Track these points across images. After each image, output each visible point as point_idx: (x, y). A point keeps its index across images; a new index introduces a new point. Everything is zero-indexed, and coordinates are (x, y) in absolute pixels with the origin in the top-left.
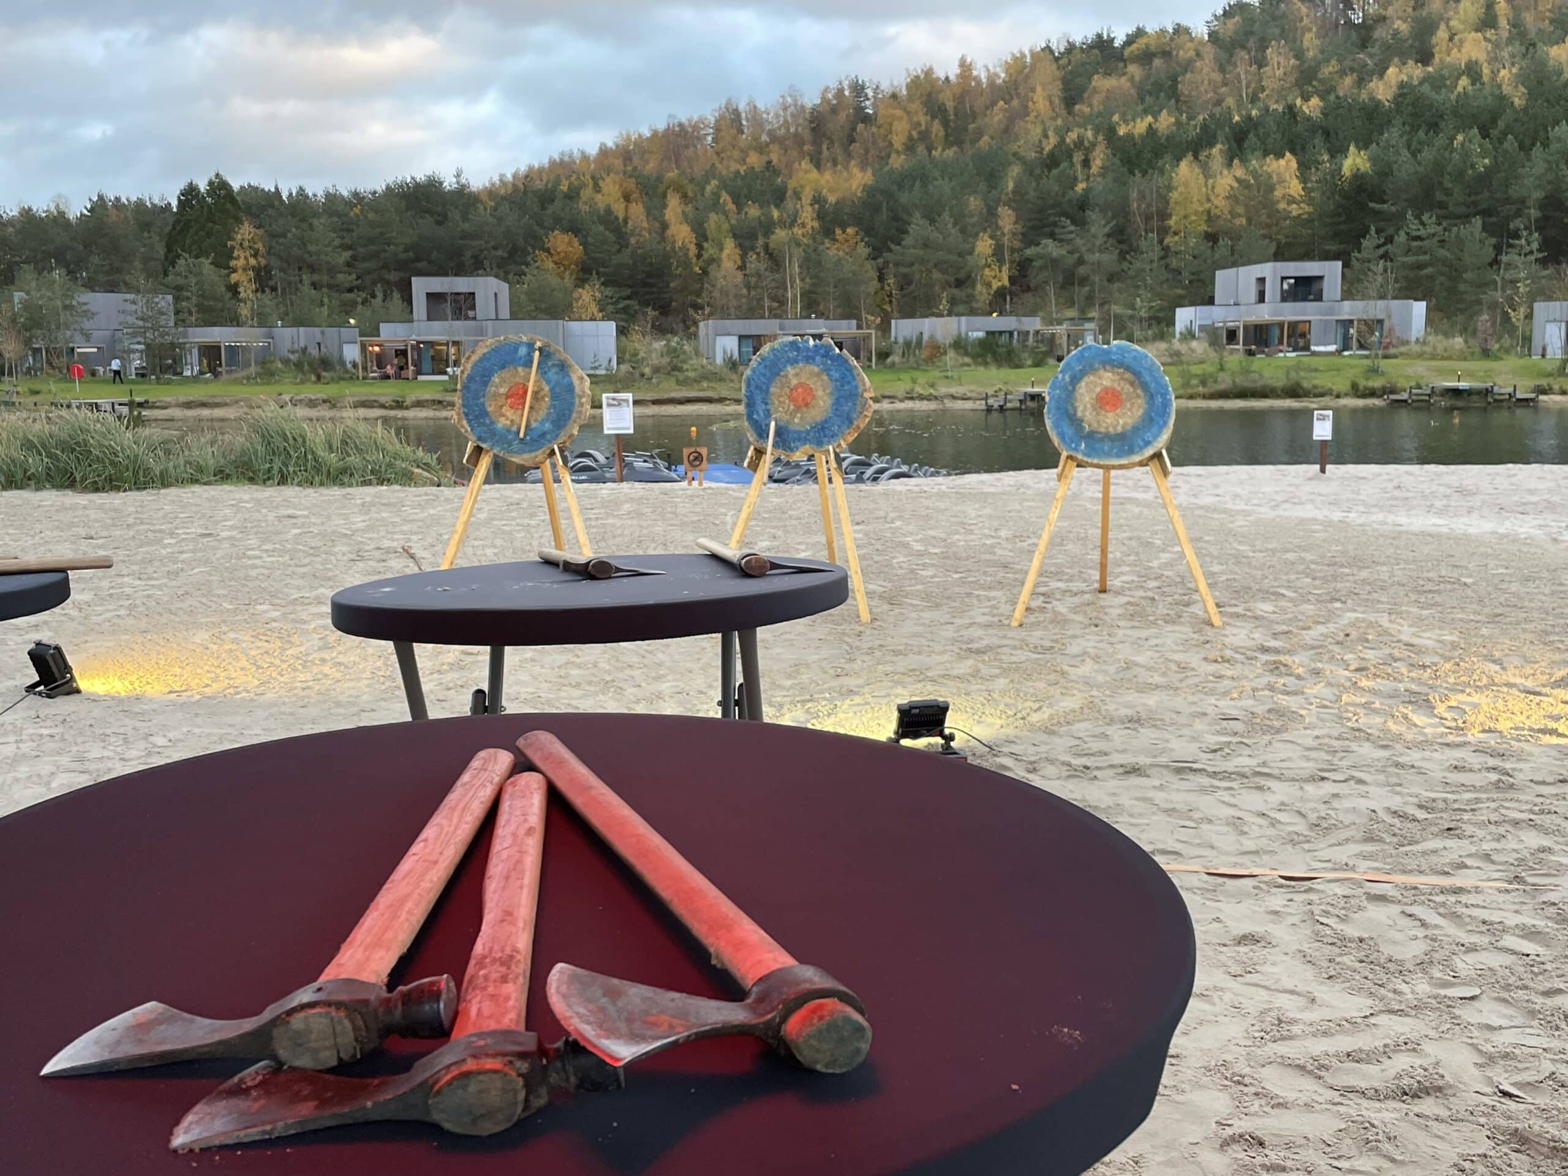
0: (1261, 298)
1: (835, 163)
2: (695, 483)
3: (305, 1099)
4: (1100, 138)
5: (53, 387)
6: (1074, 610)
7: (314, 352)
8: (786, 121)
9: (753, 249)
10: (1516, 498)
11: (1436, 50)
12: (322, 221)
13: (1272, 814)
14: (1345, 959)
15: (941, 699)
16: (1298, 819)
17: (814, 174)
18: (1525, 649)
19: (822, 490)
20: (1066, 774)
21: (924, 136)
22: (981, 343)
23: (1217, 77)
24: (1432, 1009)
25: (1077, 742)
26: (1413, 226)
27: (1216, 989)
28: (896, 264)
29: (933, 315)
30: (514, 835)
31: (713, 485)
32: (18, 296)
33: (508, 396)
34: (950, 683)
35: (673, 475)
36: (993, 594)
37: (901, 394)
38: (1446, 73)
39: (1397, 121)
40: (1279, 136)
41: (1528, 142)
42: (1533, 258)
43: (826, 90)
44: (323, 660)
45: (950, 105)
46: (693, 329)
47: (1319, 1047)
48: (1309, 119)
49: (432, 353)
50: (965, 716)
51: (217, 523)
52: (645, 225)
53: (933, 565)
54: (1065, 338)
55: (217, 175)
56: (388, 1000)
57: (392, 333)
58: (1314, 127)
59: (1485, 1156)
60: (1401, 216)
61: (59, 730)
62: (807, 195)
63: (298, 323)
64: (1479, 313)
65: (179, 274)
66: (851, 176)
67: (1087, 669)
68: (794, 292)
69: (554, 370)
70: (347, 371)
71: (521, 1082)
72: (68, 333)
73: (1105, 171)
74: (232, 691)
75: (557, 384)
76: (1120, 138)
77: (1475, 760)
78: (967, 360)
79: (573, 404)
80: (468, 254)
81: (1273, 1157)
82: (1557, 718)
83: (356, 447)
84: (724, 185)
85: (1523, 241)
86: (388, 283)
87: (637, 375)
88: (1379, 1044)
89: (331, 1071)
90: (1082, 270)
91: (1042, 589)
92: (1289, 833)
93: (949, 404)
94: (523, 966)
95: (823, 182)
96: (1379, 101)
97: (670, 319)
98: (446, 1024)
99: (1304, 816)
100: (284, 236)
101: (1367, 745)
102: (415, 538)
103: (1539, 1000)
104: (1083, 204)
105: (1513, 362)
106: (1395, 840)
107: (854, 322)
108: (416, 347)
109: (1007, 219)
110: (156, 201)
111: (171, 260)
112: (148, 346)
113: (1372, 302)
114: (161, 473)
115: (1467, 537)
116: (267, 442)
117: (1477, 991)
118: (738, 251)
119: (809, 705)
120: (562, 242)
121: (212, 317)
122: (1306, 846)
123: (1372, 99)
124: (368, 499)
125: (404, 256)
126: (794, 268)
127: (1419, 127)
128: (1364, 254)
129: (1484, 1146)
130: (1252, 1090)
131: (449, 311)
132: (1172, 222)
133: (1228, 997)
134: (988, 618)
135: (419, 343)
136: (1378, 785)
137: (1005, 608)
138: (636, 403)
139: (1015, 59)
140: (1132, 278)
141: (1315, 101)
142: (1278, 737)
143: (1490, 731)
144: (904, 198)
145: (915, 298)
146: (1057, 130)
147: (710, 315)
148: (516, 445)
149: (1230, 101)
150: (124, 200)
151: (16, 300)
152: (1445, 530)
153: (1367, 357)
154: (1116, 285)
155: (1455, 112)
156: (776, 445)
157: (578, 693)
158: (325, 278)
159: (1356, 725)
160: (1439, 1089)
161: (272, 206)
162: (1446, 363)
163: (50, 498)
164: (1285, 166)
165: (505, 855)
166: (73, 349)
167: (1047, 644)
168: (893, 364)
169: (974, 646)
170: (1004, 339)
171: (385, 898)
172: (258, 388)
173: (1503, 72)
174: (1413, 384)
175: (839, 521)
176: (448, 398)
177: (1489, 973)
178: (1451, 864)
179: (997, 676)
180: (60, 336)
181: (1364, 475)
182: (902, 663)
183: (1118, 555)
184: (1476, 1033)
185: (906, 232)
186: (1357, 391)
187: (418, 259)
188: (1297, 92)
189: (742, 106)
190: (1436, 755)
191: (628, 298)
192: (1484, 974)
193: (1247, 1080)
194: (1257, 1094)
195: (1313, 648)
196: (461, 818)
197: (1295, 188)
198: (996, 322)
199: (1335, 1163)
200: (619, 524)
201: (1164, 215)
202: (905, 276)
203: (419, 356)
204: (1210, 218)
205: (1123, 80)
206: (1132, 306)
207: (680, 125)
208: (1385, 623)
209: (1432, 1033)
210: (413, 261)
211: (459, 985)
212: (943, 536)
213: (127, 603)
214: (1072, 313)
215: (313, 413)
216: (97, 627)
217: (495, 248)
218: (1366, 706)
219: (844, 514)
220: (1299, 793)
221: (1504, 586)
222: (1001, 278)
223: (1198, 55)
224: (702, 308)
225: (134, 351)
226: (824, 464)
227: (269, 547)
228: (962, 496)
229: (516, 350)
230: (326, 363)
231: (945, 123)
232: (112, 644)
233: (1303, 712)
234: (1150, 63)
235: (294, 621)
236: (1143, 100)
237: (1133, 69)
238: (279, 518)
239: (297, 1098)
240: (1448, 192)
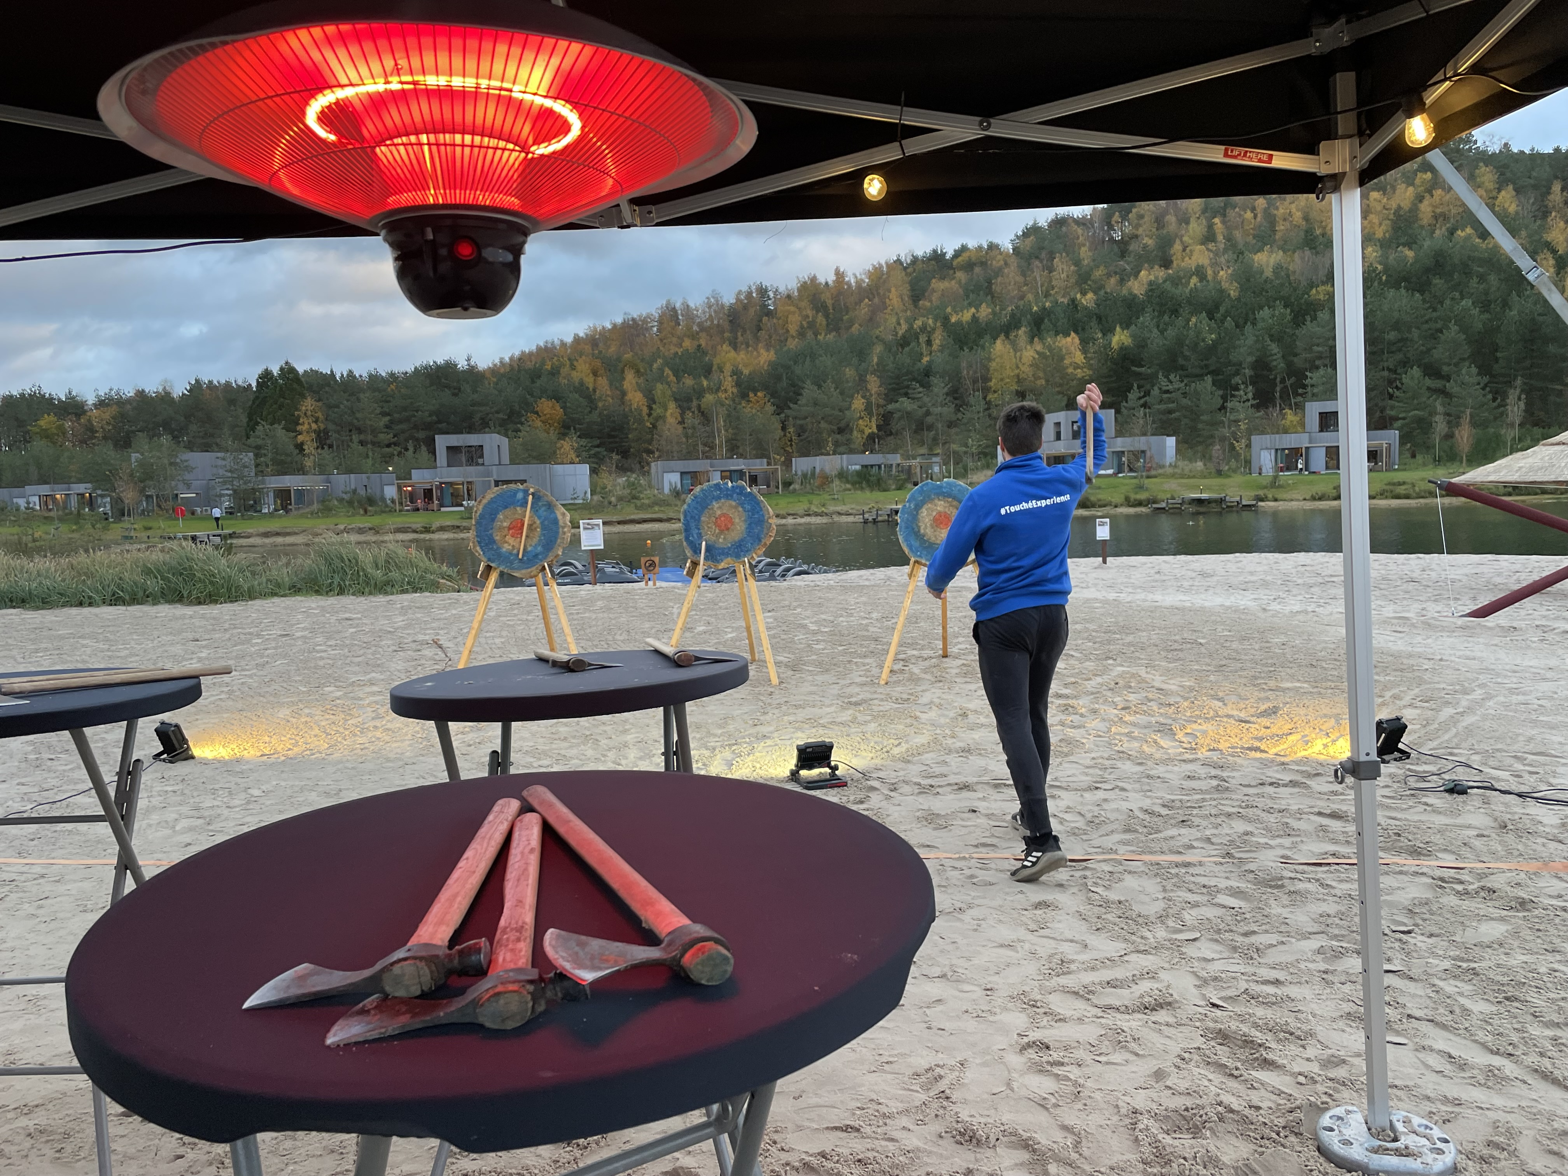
0: (1058, 437)
1: (748, 346)
2: (650, 583)
3: (404, 1013)
4: (938, 324)
5: (162, 525)
6: (925, 671)
7: (362, 492)
8: (711, 316)
9: (689, 409)
10: (1241, 578)
11: (1174, 258)
12: (367, 395)
13: (1061, 815)
14: (1109, 916)
15: (827, 740)
16: (1079, 818)
17: (733, 354)
18: (1240, 690)
19: (741, 587)
20: (917, 791)
21: (812, 325)
22: (858, 473)
23: (1020, 279)
24: (1168, 949)
25: (925, 768)
26: (1163, 382)
27: (1019, 941)
28: (795, 418)
29: (822, 454)
30: (522, 853)
31: (664, 584)
32: (135, 456)
33: (509, 529)
34: (836, 728)
35: (635, 577)
36: (867, 661)
37: (801, 512)
38: (1182, 274)
39: (1149, 309)
40: (1065, 321)
41: (1241, 321)
42: (1249, 404)
43: (740, 292)
44: (376, 727)
45: (829, 303)
46: (646, 468)
47: (1088, 978)
48: (1086, 308)
49: (451, 491)
50: (846, 752)
51: (292, 625)
52: (609, 393)
53: (824, 641)
54: (918, 469)
55: (287, 363)
56: (450, 955)
57: (421, 477)
58: (1090, 314)
59: (1199, 1048)
60: (1155, 376)
61: (180, 787)
62: (728, 369)
63: (349, 471)
64: (1212, 444)
65: (259, 437)
66: (759, 355)
67: (933, 714)
68: (720, 439)
69: (543, 509)
70: (387, 506)
71: (529, 997)
72: (173, 483)
73: (942, 348)
74: (308, 752)
75: (546, 519)
76: (954, 324)
77: (1202, 771)
78: (848, 486)
79: (558, 533)
80: (479, 415)
81: (1055, 1056)
82: (1261, 739)
83: (396, 564)
84: (666, 363)
85: (1242, 392)
86: (417, 440)
87: (606, 503)
88: (1129, 974)
89: (416, 997)
90: (929, 420)
91: (902, 656)
92: (1072, 828)
93: (836, 518)
94: (529, 932)
95: (739, 359)
96: (1136, 295)
97: (629, 461)
98: (485, 967)
99: (1083, 815)
100: (338, 407)
101: (1128, 763)
102: (441, 632)
103: (1240, 939)
104: (928, 372)
105: (1238, 479)
106: (1145, 830)
107: (765, 460)
108: (439, 487)
109: (874, 384)
110: (240, 383)
111: (252, 426)
112: (235, 491)
113: (1137, 438)
114: (249, 589)
115: (1203, 609)
116: (329, 563)
117: (1198, 935)
118: (678, 410)
119: (734, 747)
120: (547, 406)
121: (284, 468)
122: (1084, 837)
123: (1131, 294)
124: (406, 604)
125: (429, 419)
126: (720, 422)
127: (1165, 312)
128: (1131, 404)
129: (1199, 1042)
130: (1042, 1010)
131: (464, 459)
132: (992, 384)
133: (1027, 946)
134: (864, 679)
135: (441, 483)
136: (1136, 791)
137: (875, 671)
138: (604, 523)
139: (875, 268)
140: (965, 424)
141: (1090, 295)
142: (1066, 759)
143: (1214, 750)
144: (798, 370)
145: (809, 442)
146: (907, 320)
147: (659, 457)
148: (516, 564)
149: (1030, 297)
150: (215, 382)
151: (133, 460)
152: (1188, 604)
153: (1135, 477)
154: (954, 430)
155: (1189, 302)
156: (706, 559)
157: (566, 744)
158: (370, 437)
159: (1121, 749)
160: (1170, 1004)
161: (329, 385)
162: (1192, 481)
163: (164, 610)
164: (1071, 342)
165: (516, 866)
166: (177, 495)
167: (905, 696)
168: (795, 490)
169: (853, 700)
170: (874, 470)
171: (445, 895)
172: (319, 521)
173: (1222, 273)
174: (1169, 496)
175: (753, 610)
176: (465, 523)
177: (1206, 922)
178: (1183, 846)
179: (869, 722)
180: (167, 485)
181: (1134, 564)
182: (801, 714)
183: (956, 629)
184: (1196, 964)
185: (801, 394)
186: (1129, 502)
187: (439, 422)
188: (1077, 289)
189: (678, 305)
190: (1176, 769)
191: (598, 446)
192: (1204, 924)
193: (1039, 1004)
194: (1045, 1013)
195: (1092, 693)
196: (488, 843)
197: (1079, 357)
198: (868, 458)
199: (1097, 1058)
200: (594, 616)
201: (986, 379)
202: (801, 426)
203: (442, 492)
204: (1019, 380)
205: (953, 282)
206: (966, 446)
207: (633, 319)
208: (1144, 675)
209: (1166, 966)
210: (436, 423)
211: (491, 944)
212: (832, 618)
213: (226, 689)
214: (923, 450)
215: (362, 538)
216: (204, 709)
217: (497, 412)
218: (1128, 735)
219: (758, 607)
220: (1081, 799)
221: (1228, 644)
222: (872, 427)
223: (1006, 264)
224: (653, 453)
225: (224, 495)
226: (743, 569)
227: (332, 642)
228: (846, 589)
229: (515, 494)
230: (371, 501)
231: (827, 316)
232: (217, 721)
233: (1084, 741)
234: (972, 270)
235: (353, 698)
236: (968, 297)
237: (960, 275)
238: (339, 621)
239: (398, 1013)
240: (1186, 358)
